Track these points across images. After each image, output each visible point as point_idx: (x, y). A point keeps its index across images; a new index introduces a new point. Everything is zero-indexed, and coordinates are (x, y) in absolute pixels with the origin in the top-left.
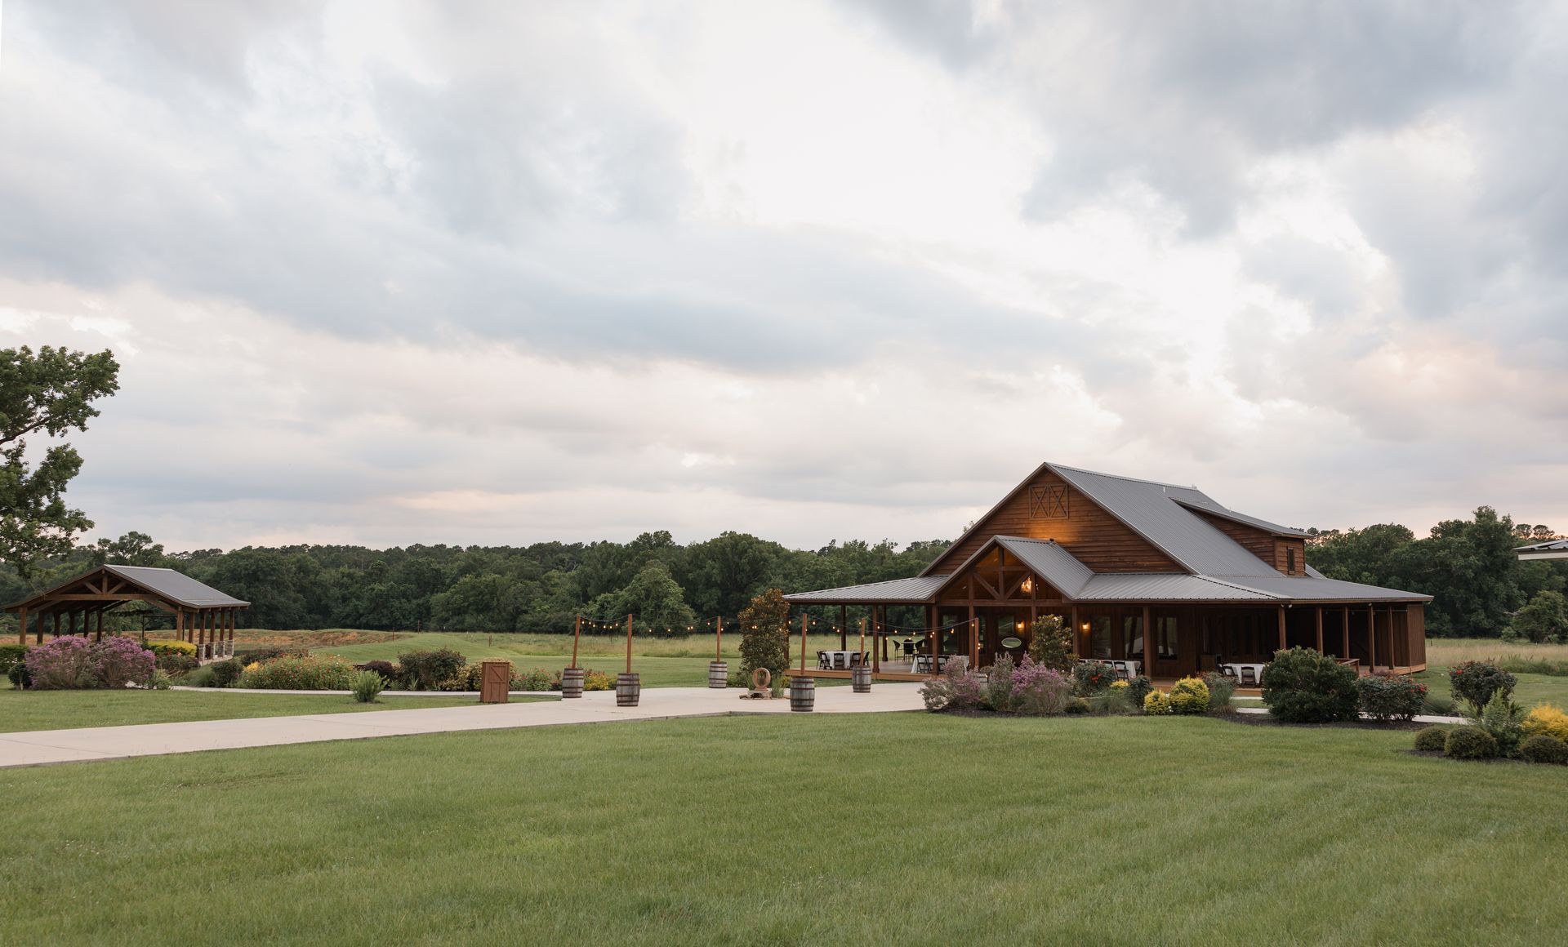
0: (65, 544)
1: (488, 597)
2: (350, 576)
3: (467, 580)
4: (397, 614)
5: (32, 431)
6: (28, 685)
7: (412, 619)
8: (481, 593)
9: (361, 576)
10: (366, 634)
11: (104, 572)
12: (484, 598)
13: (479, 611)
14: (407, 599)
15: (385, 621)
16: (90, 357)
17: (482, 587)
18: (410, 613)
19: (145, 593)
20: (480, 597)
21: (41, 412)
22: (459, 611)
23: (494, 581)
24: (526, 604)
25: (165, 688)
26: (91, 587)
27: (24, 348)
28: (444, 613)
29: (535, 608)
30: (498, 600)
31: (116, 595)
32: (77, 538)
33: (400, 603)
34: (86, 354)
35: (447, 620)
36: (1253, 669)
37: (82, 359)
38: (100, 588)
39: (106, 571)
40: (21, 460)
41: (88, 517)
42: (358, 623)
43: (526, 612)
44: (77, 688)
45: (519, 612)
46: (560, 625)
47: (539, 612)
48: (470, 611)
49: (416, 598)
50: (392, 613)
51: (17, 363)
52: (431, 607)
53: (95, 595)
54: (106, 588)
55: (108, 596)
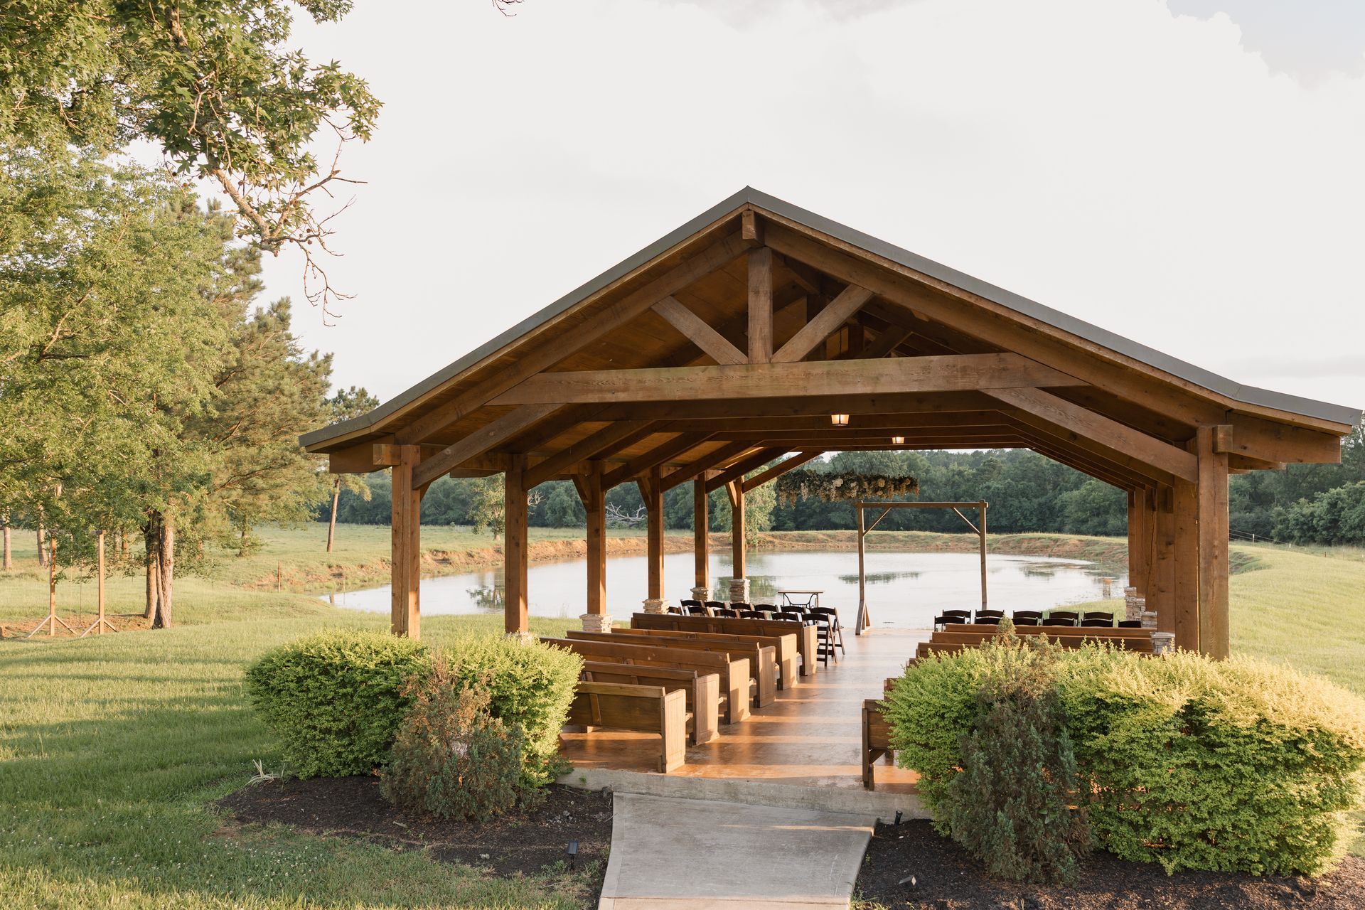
2: (960, 473)
11: (749, 230)
14: (1027, 498)
19: (981, 348)
28: (1080, 513)
33: (1020, 502)
48: (1111, 511)
49: (1036, 497)
50: (1011, 513)
52: (1057, 507)
53: (712, 371)
54: (767, 331)
55: (779, 371)
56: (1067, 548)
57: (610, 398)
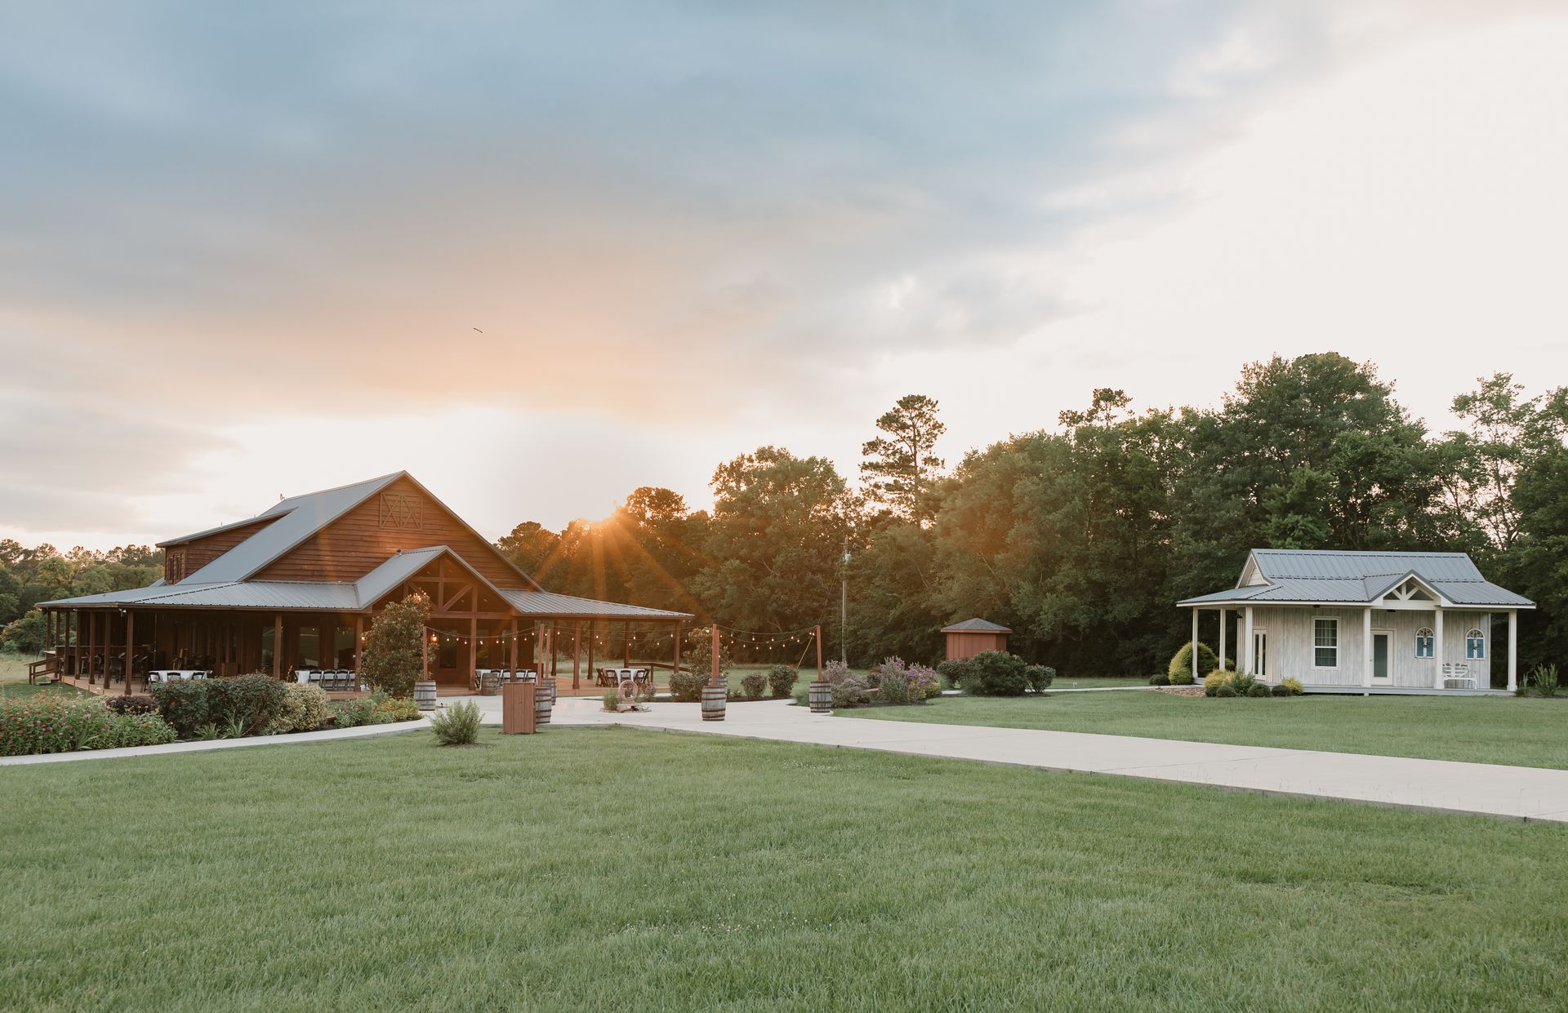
36: (630, 672)
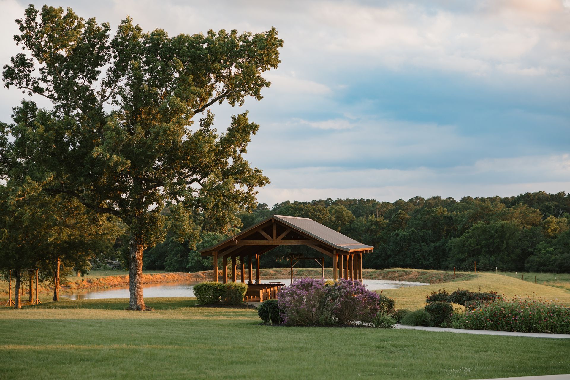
0: (248, 198)
1: (498, 240)
2: (377, 223)
3: (479, 225)
4: (419, 255)
5: (217, 102)
6: (278, 322)
7: (431, 260)
8: (492, 237)
9: (386, 224)
10: (426, 273)
11: (273, 221)
12: (495, 241)
13: (491, 253)
14: (426, 242)
15: (409, 262)
16: (257, 36)
17: (493, 232)
18: (429, 254)
19: (306, 239)
20: (491, 241)
21: (220, 87)
22: (474, 253)
23: (503, 226)
24: (531, 247)
25: (389, 327)
26: (264, 234)
27: (210, 32)
28: (460, 254)
29: (540, 250)
30: (507, 243)
31: (283, 241)
32: (257, 193)
33: (421, 246)
34: (254, 33)
35: (463, 260)
37: (250, 39)
38: (271, 236)
39: (275, 220)
40: (211, 127)
41: (264, 174)
42: (386, 263)
43: (532, 253)
44: (318, 324)
45: (526, 254)
46: (565, 265)
47: (545, 254)
48: (483, 252)
49: (433, 242)
50: (414, 254)
51: (205, 46)
52: (448, 249)
53: (267, 241)
54: (276, 235)
55: (277, 241)
56: (411, 276)
57: (251, 245)
